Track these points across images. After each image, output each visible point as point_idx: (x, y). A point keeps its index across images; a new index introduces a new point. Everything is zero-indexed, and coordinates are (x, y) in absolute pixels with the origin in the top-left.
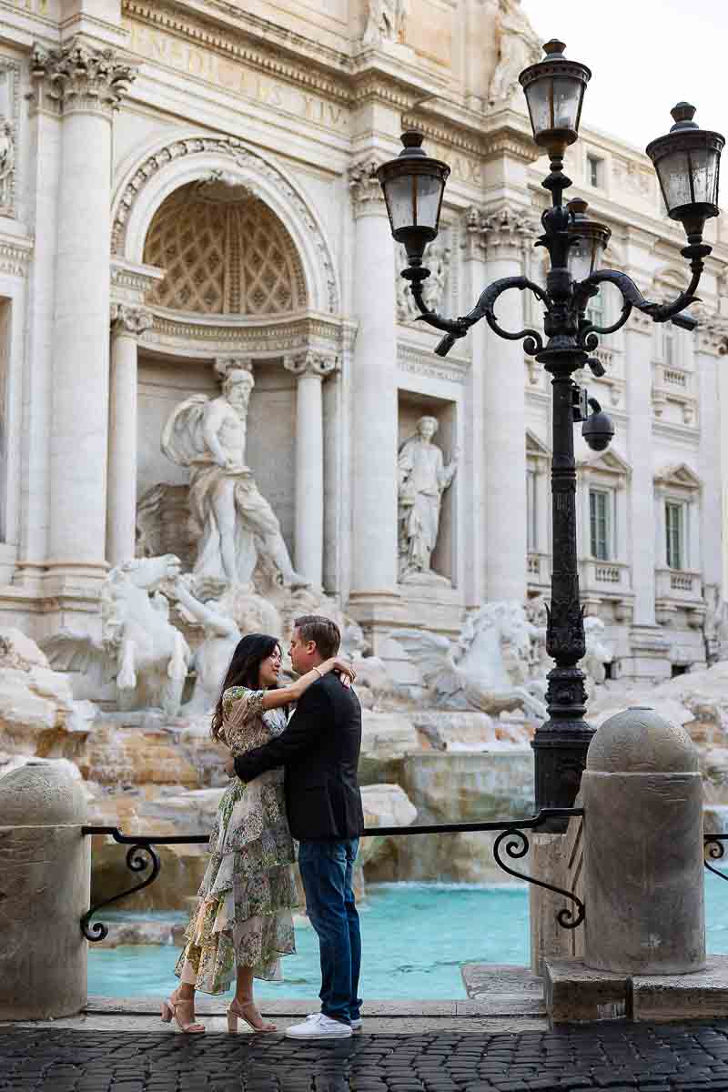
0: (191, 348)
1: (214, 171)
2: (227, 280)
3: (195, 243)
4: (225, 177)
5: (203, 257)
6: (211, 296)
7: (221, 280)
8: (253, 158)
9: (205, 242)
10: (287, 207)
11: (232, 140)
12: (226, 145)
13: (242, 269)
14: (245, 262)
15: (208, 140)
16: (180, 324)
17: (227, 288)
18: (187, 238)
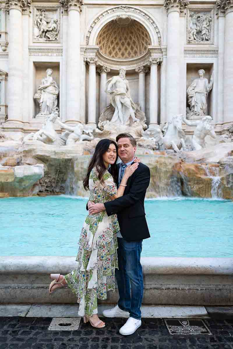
0: (130, 67)
1: (118, 16)
2: (138, 47)
3: (128, 40)
4: (121, 17)
5: (131, 43)
6: (136, 53)
7: (137, 47)
8: (131, 9)
9: (131, 38)
10: (143, 20)
11: (123, 6)
12: (122, 8)
13: (141, 42)
14: (141, 40)
15: (115, 8)
16: (126, 62)
17: (138, 49)
18: (126, 39)
